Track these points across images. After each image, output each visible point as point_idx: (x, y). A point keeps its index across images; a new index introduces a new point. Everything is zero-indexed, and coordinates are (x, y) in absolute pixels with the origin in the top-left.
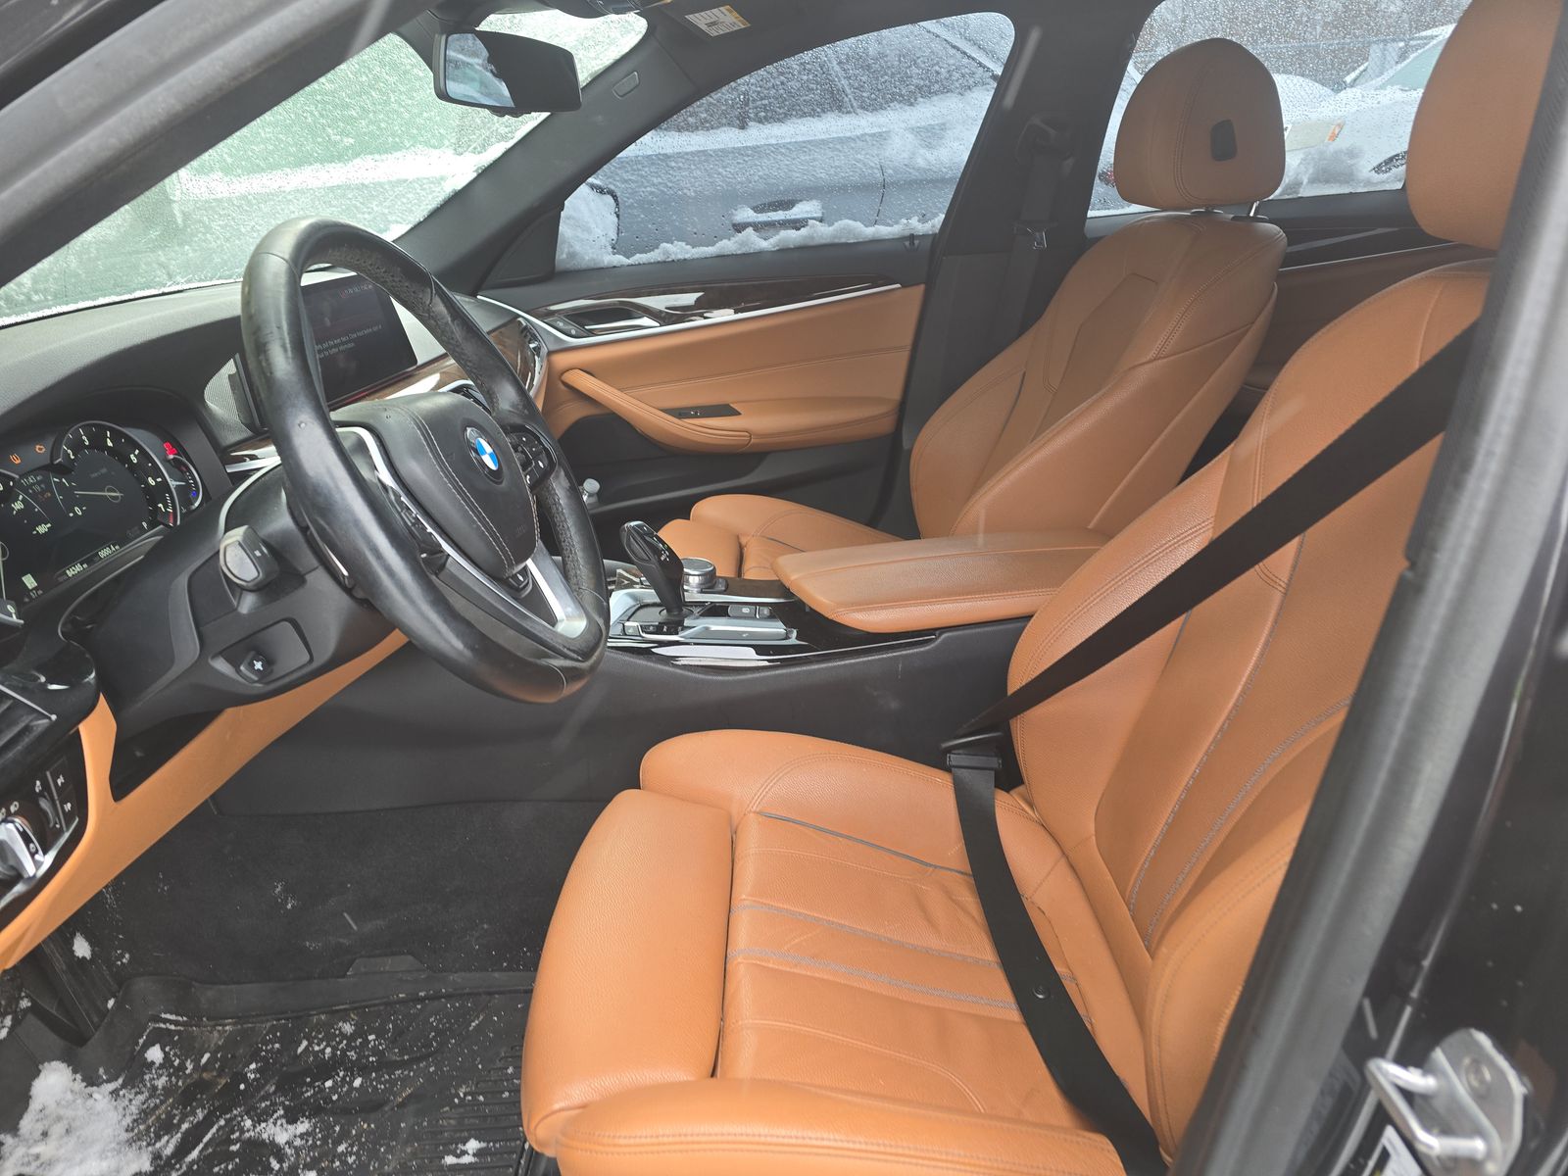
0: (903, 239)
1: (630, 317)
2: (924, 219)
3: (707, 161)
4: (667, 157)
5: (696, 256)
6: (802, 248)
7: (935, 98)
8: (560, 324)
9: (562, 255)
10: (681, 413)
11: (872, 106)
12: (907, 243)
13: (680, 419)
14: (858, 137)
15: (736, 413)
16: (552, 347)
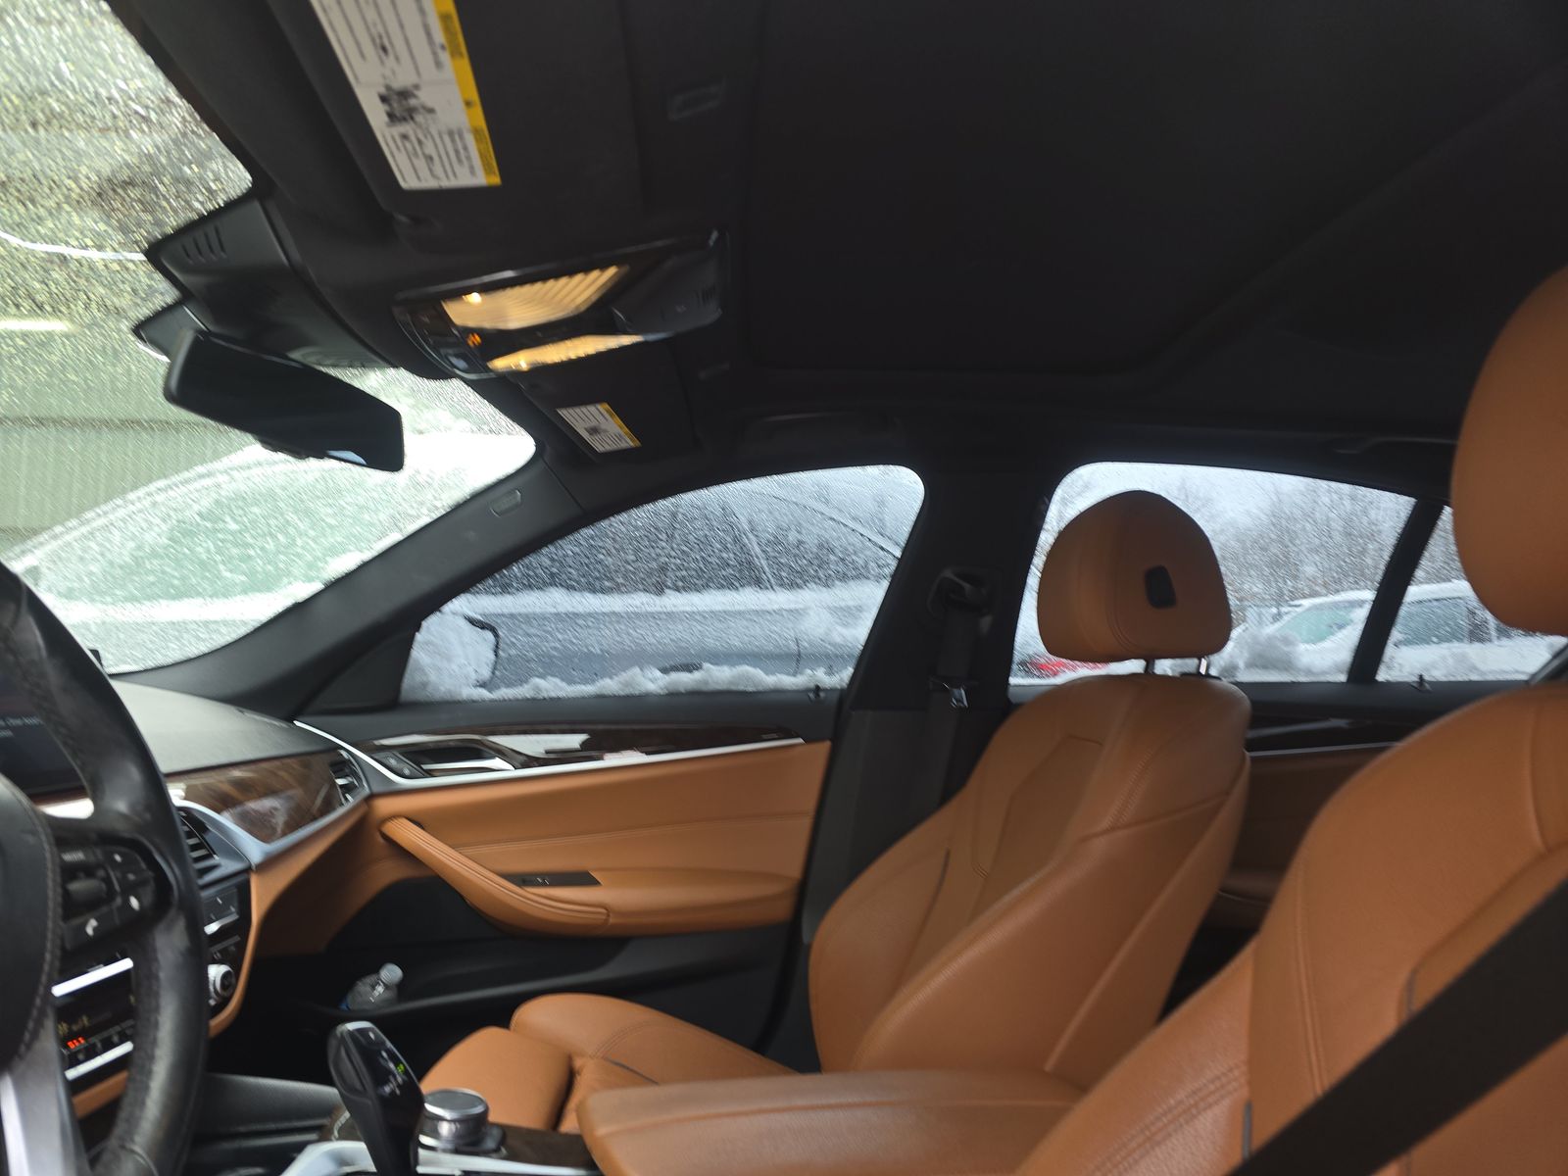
0: (807, 690)
1: (479, 756)
2: (830, 672)
3: (618, 622)
4: (577, 615)
5: (573, 695)
6: (694, 693)
7: (852, 583)
8: (393, 762)
9: (410, 681)
10: (523, 880)
11: (790, 584)
12: (812, 695)
13: (519, 886)
14: (774, 611)
15: (594, 882)
16: (377, 788)
